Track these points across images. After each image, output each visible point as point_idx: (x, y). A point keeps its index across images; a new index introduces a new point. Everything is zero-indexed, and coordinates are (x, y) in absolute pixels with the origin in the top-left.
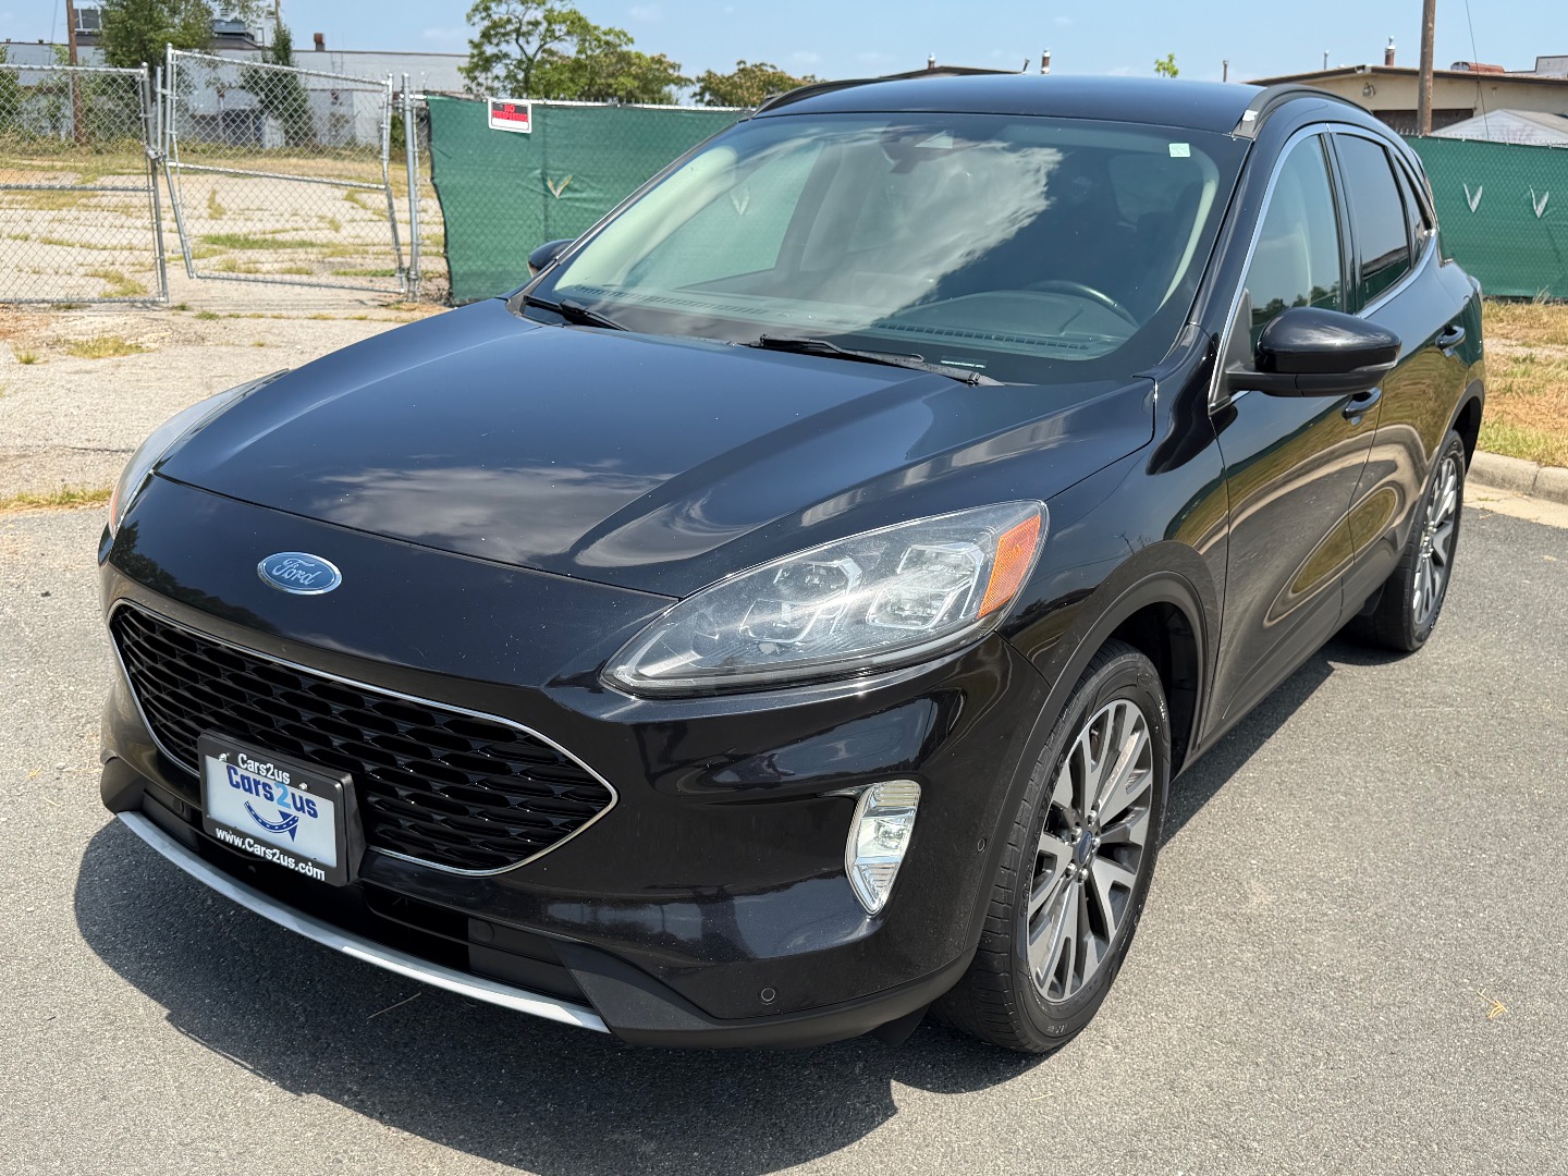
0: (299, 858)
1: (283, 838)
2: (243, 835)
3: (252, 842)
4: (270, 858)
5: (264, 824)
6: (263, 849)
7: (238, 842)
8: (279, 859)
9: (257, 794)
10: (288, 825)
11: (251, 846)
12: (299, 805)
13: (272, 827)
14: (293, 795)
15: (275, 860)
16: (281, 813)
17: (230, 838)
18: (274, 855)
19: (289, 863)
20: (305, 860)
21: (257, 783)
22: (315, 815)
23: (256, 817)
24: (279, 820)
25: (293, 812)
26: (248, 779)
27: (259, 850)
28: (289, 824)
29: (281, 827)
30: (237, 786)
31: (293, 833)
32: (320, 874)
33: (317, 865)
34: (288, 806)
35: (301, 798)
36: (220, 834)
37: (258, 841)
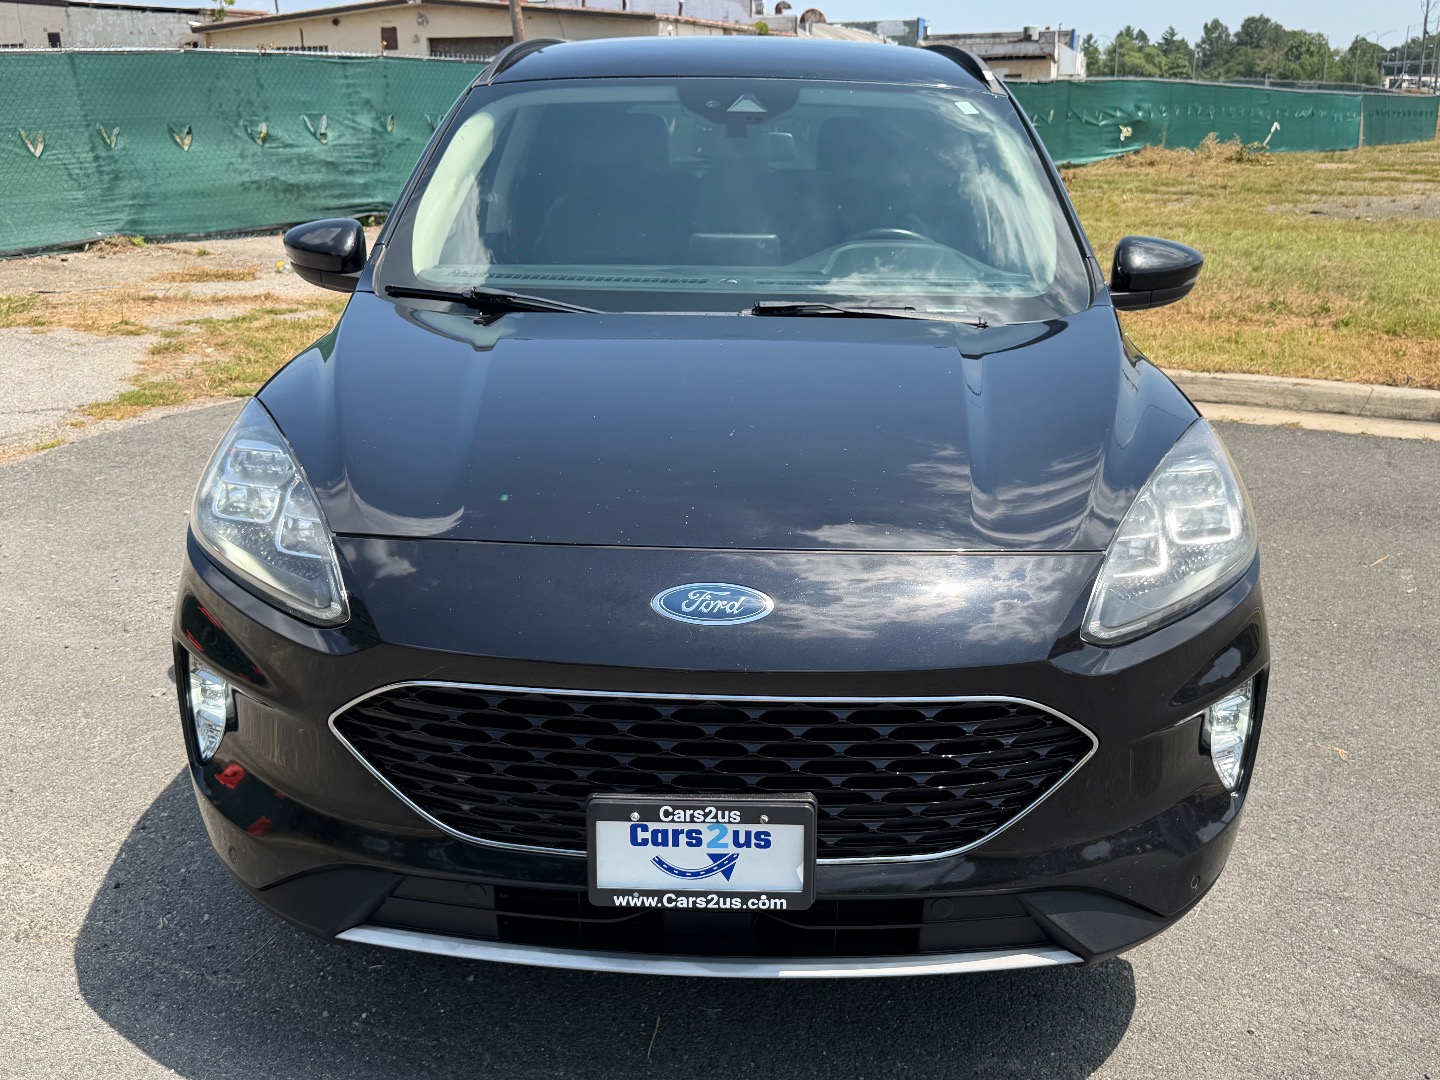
0: (745, 896)
1: (717, 881)
2: (659, 894)
3: (674, 897)
4: (704, 905)
5: (682, 874)
6: (691, 899)
7: (651, 902)
8: (718, 903)
9: (676, 844)
10: (720, 866)
11: (670, 900)
12: (742, 840)
13: (696, 874)
14: (736, 834)
15: (711, 906)
16: (710, 855)
17: (635, 902)
18: (708, 902)
19: (737, 903)
20: (757, 895)
21: (676, 833)
22: (768, 844)
23: (670, 870)
24: (709, 863)
25: (732, 850)
26: (665, 833)
27: (683, 903)
28: (724, 864)
29: (709, 871)
30: (645, 842)
31: (727, 874)
32: (782, 904)
33: (771, 896)
34: (726, 846)
35: (748, 834)
36: (619, 901)
37: (679, 893)
